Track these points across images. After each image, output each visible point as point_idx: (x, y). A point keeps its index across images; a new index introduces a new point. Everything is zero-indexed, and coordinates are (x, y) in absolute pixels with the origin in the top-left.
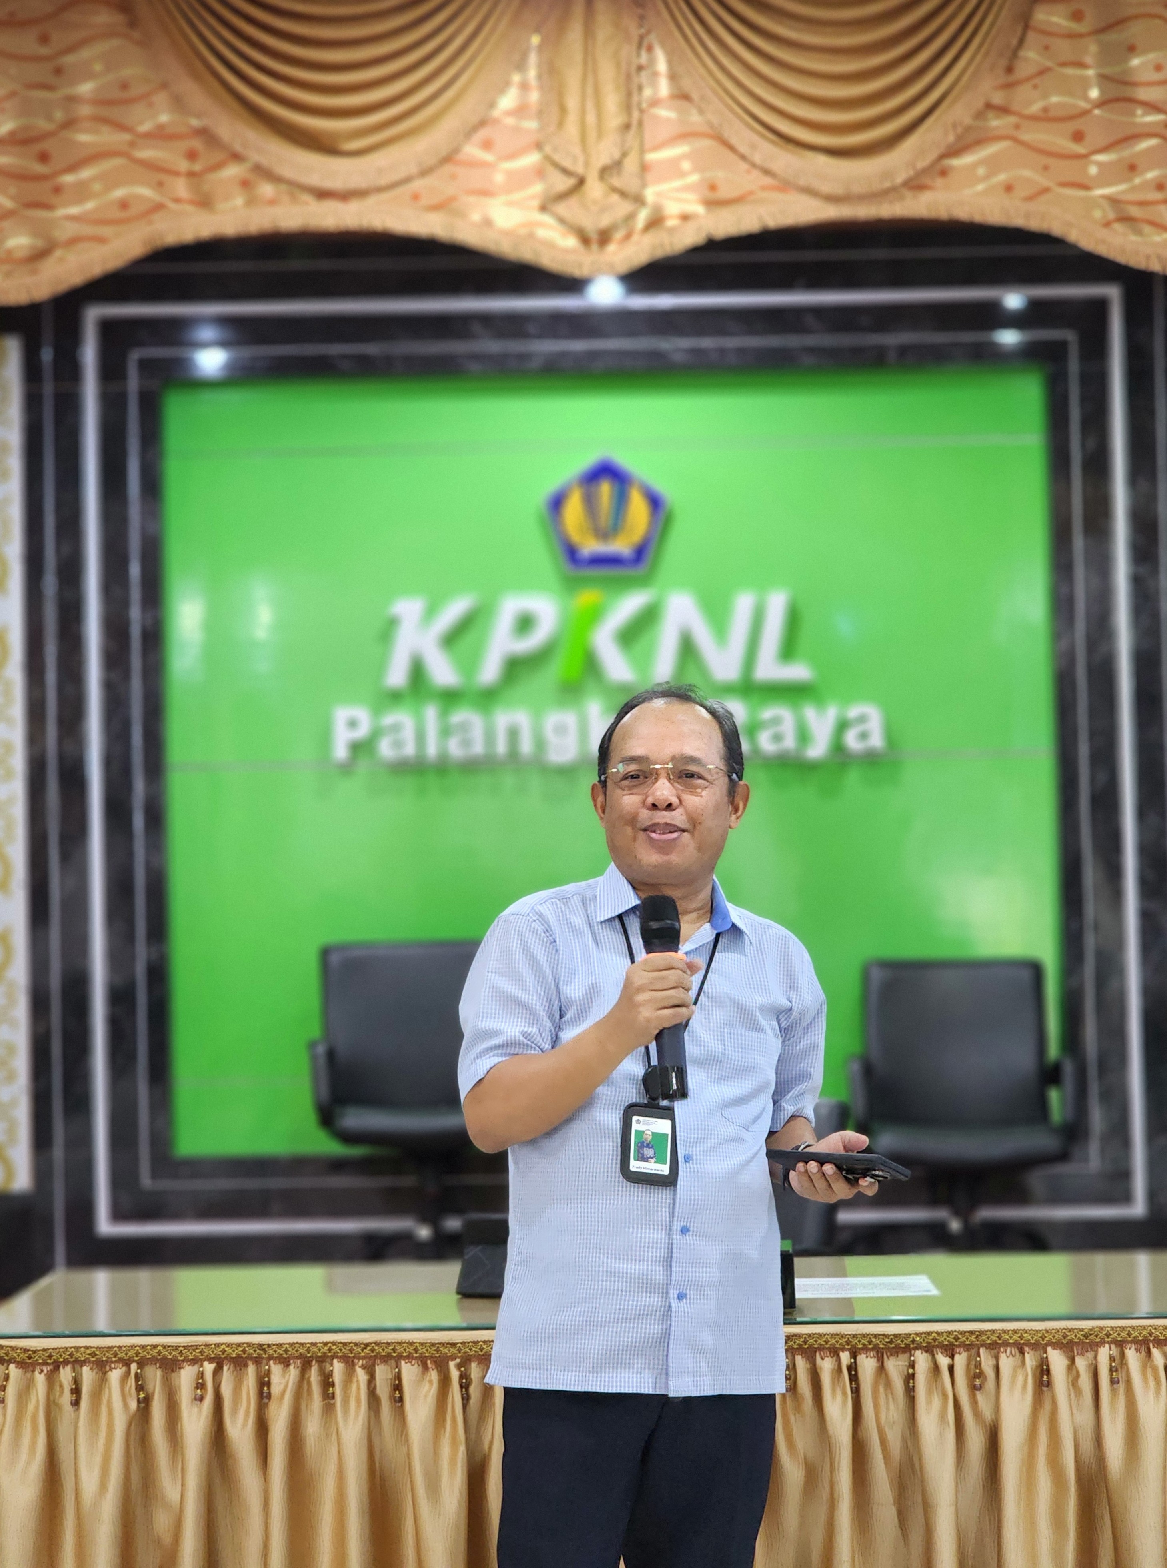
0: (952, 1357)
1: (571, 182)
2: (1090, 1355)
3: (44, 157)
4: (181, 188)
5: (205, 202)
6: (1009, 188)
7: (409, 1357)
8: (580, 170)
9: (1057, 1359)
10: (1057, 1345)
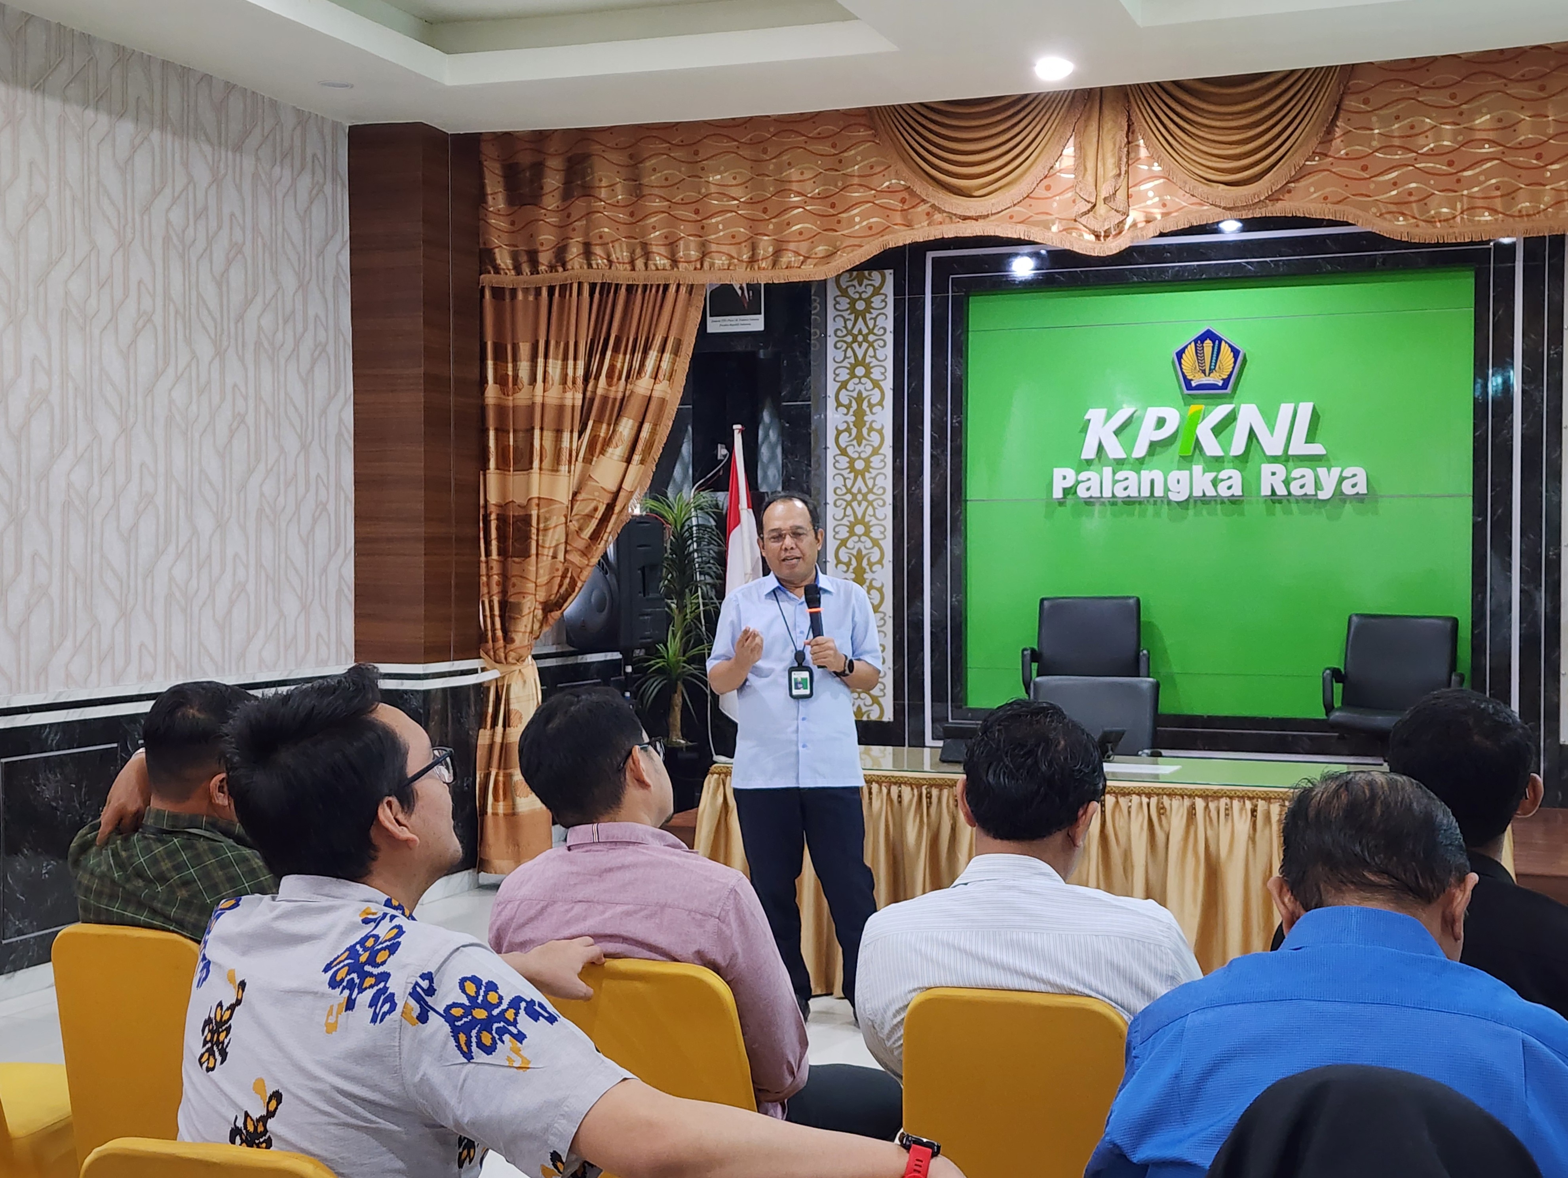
0: (1149, 798)
1: (1090, 205)
2: (1216, 802)
3: (833, 206)
4: (898, 218)
5: (909, 225)
6: (1326, 198)
7: (905, 783)
8: (1093, 200)
9: (1200, 803)
10: (1200, 796)
